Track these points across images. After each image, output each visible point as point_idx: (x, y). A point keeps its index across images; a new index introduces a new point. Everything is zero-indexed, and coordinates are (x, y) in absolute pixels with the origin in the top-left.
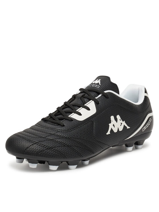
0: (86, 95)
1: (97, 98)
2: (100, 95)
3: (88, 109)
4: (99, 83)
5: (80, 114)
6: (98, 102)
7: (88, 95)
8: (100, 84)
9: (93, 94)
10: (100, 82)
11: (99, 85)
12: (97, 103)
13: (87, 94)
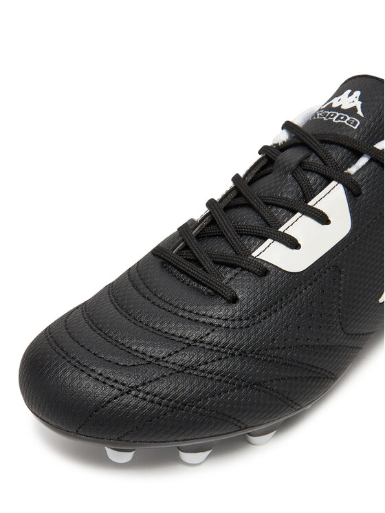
0: (313, 159)
1: (352, 170)
2: (363, 161)
3: (323, 219)
4: (355, 109)
5: (293, 244)
6: (359, 188)
7: (320, 158)
8: (360, 112)
9: (337, 154)
10: (358, 104)
11: (358, 117)
12: (353, 193)
13: (317, 154)
